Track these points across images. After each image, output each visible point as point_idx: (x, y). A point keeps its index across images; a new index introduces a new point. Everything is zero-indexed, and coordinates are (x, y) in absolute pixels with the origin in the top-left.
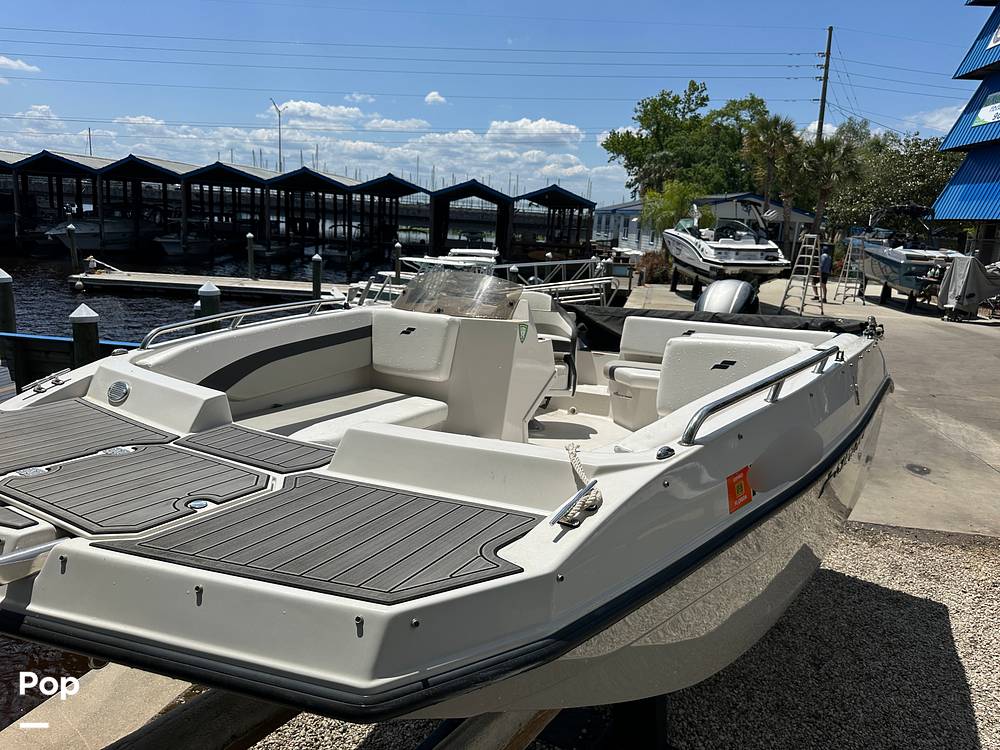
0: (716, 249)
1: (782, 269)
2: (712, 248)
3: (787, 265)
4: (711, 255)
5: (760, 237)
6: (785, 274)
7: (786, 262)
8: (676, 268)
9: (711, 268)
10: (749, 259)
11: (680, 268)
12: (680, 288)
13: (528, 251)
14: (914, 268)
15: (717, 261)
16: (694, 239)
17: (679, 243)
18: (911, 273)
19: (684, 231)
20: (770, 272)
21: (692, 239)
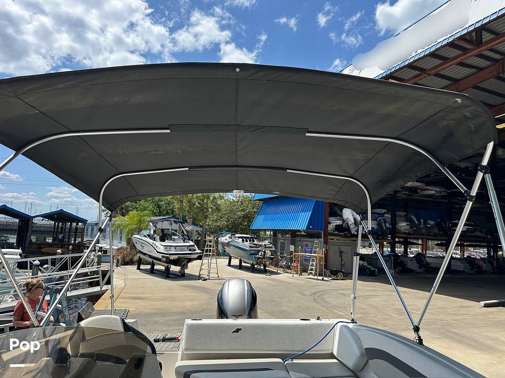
0: (164, 246)
1: (198, 255)
2: (162, 245)
3: (200, 253)
4: (162, 249)
5: (185, 239)
6: (200, 258)
7: (200, 251)
8: (140, 257)
9: (162, 256)
10: (181, 251)
11: (142, 256)
12: (142, 267)
13: (41, 248)
14: (253, 252)
15: (166, 252)
16: (152, 241)
17: (143, 243)
18: (252, 254)
19: (145, 236)
20: (192, 257)
21: (151, 241)
